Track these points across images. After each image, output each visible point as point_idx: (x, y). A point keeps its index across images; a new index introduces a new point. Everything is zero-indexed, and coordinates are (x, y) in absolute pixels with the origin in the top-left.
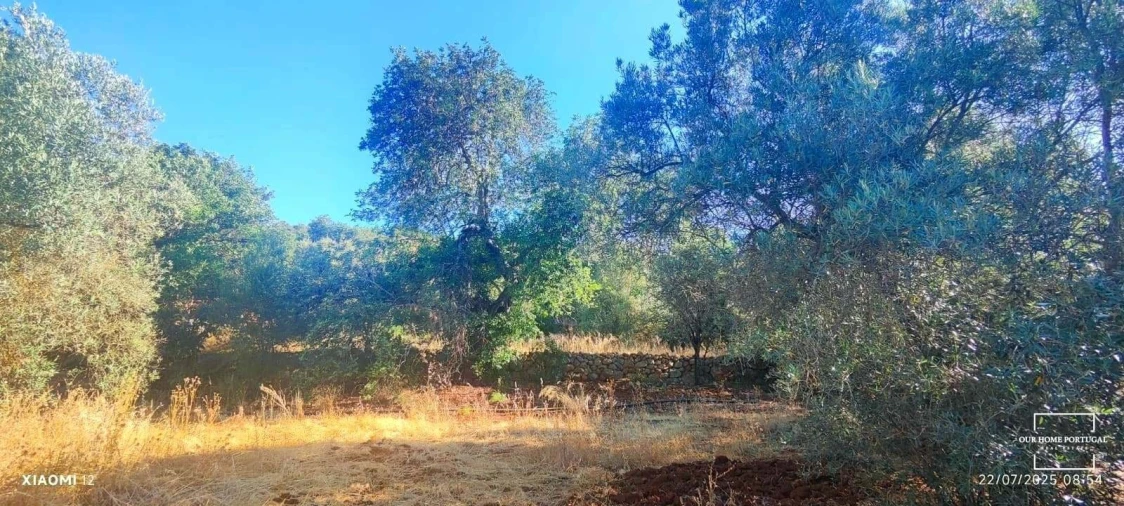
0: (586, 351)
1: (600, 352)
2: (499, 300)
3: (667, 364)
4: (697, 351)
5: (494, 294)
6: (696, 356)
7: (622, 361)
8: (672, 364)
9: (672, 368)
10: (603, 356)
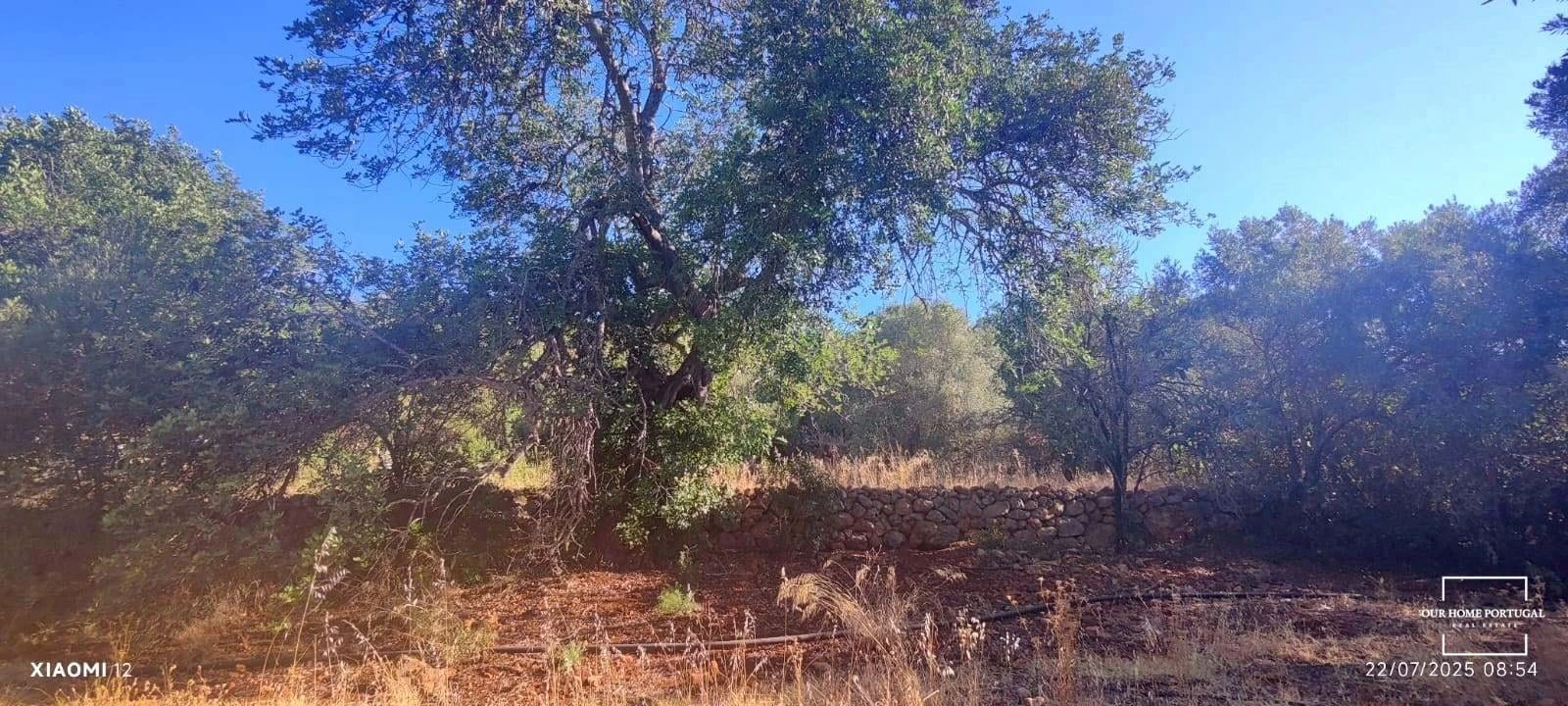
0: (873, 485)
1: (904, 486)
2: (681, 373)
3: (1051, 508)
4: (1120, 480)
5: (670, 360)
6: (1120, 488)
7: (956, 503)
8: (1061, 508)
9: (1061, 515)
10: (914, 495)
